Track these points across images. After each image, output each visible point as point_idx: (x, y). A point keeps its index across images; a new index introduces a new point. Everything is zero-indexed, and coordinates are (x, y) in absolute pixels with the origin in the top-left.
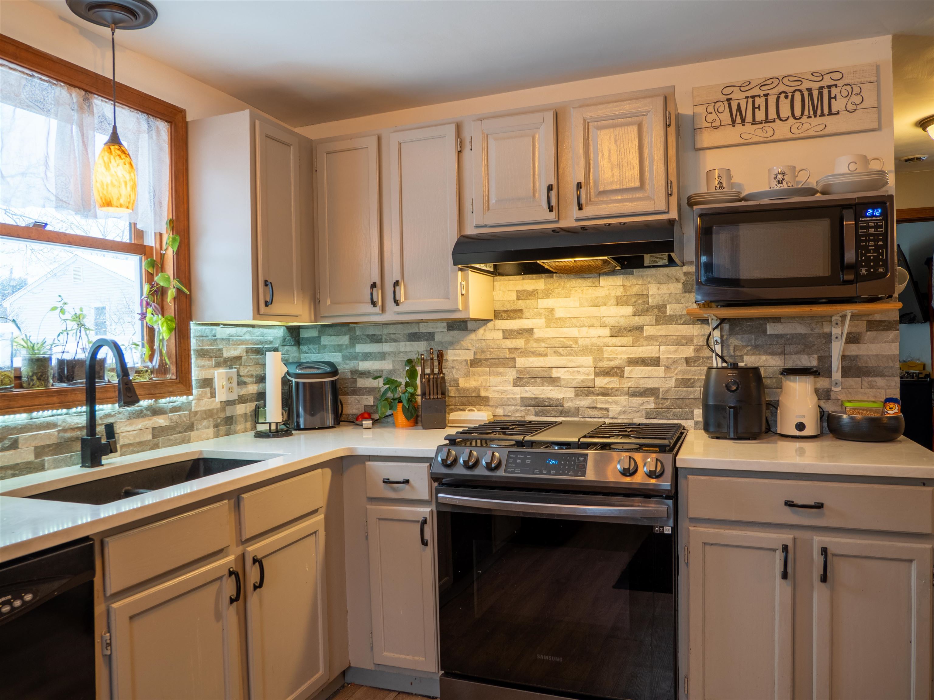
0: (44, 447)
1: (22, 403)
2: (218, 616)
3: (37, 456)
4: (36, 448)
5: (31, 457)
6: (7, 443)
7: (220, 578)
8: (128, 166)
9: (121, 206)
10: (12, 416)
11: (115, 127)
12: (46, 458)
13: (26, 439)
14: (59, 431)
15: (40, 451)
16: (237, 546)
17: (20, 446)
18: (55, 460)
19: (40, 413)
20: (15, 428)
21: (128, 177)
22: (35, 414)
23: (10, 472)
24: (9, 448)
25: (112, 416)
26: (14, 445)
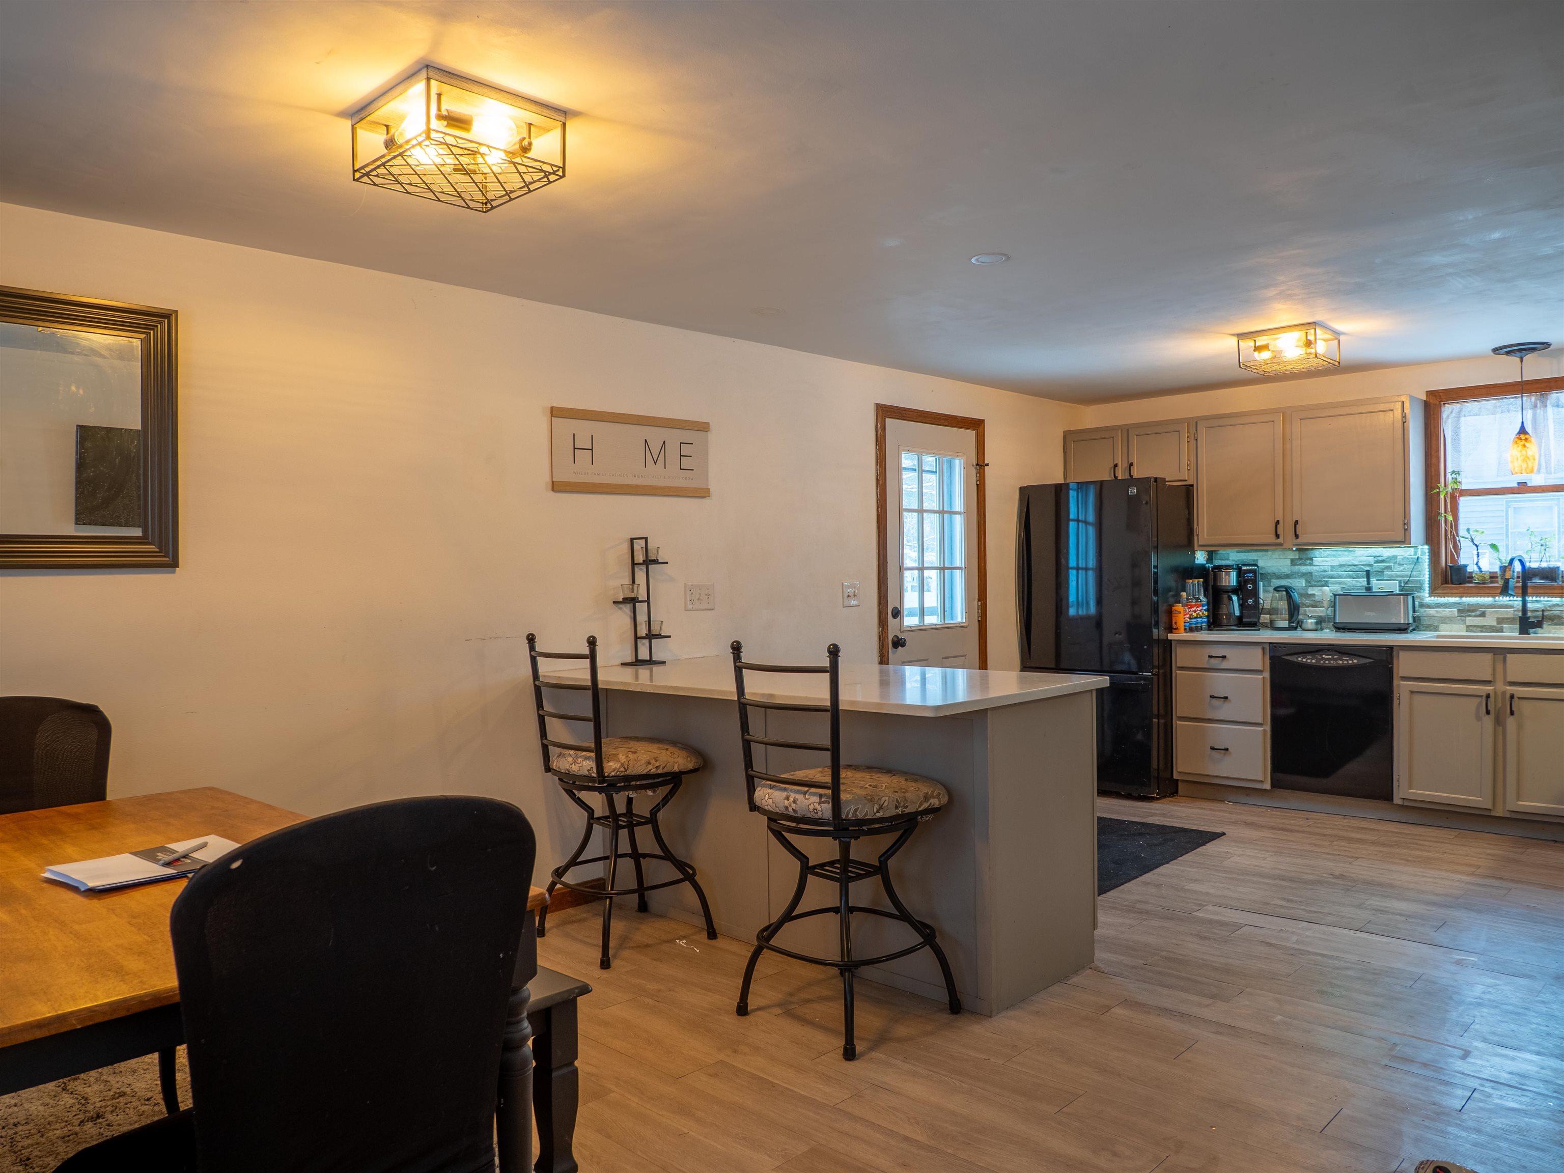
0: (1503, 619)
1: (1488, 591)
2: (1478, 718)
3: (1498, 623)
4: (1498, 619)
5: (1494, 623)
6: (1478, 613)
7: (1481, 696)
8: (1520, 447)
9: (1517, 473)
10: (1482, 598)
11: (1523, 422)
12: (1505, 626)
13: (1491, 613)
14: (1514, 611)
15: (1500, 621)
16: (1505, 684)
17: (1487, 616)
18: (1511, 627)
19: (1501, 598)
20: (1484, 605)
21: (1519, 454)
22: (1497, 598)
23: (1479, 629)
24: (1480, 616)
25: (1560, 606)
26: (1483, 615)
